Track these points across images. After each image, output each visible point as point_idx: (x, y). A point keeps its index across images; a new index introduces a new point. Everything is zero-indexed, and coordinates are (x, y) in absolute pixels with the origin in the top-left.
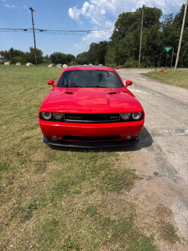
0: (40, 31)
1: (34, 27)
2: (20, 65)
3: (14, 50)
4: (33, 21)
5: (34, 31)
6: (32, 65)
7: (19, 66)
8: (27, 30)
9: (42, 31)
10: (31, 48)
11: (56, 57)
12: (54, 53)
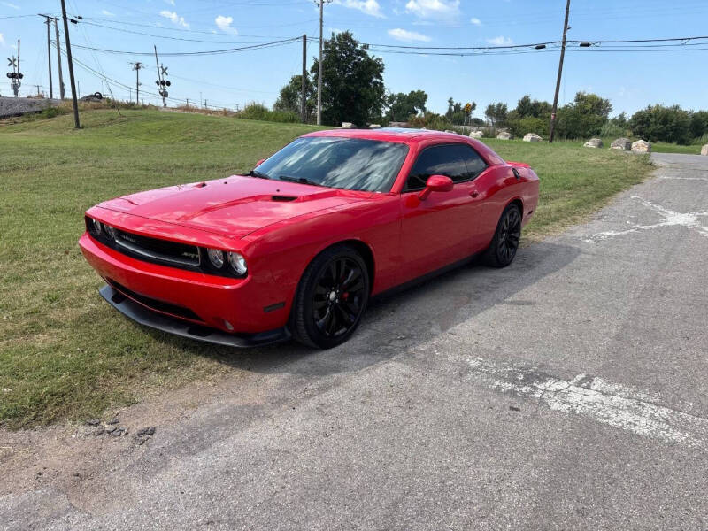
0: (581, 45)
1: (565, 37)
2: (507, 138)
3: (532, 101)
4: (566, 21)
5: (563, 47)
6: (538, 140)
7: (504, 141)
8: (544, 47)
9: (588, 45)
10: (578, 95)
11: (653, 120)
12: (649, 107)
